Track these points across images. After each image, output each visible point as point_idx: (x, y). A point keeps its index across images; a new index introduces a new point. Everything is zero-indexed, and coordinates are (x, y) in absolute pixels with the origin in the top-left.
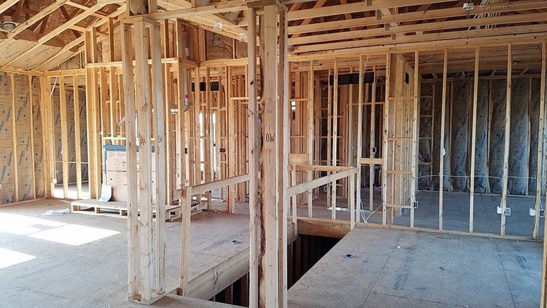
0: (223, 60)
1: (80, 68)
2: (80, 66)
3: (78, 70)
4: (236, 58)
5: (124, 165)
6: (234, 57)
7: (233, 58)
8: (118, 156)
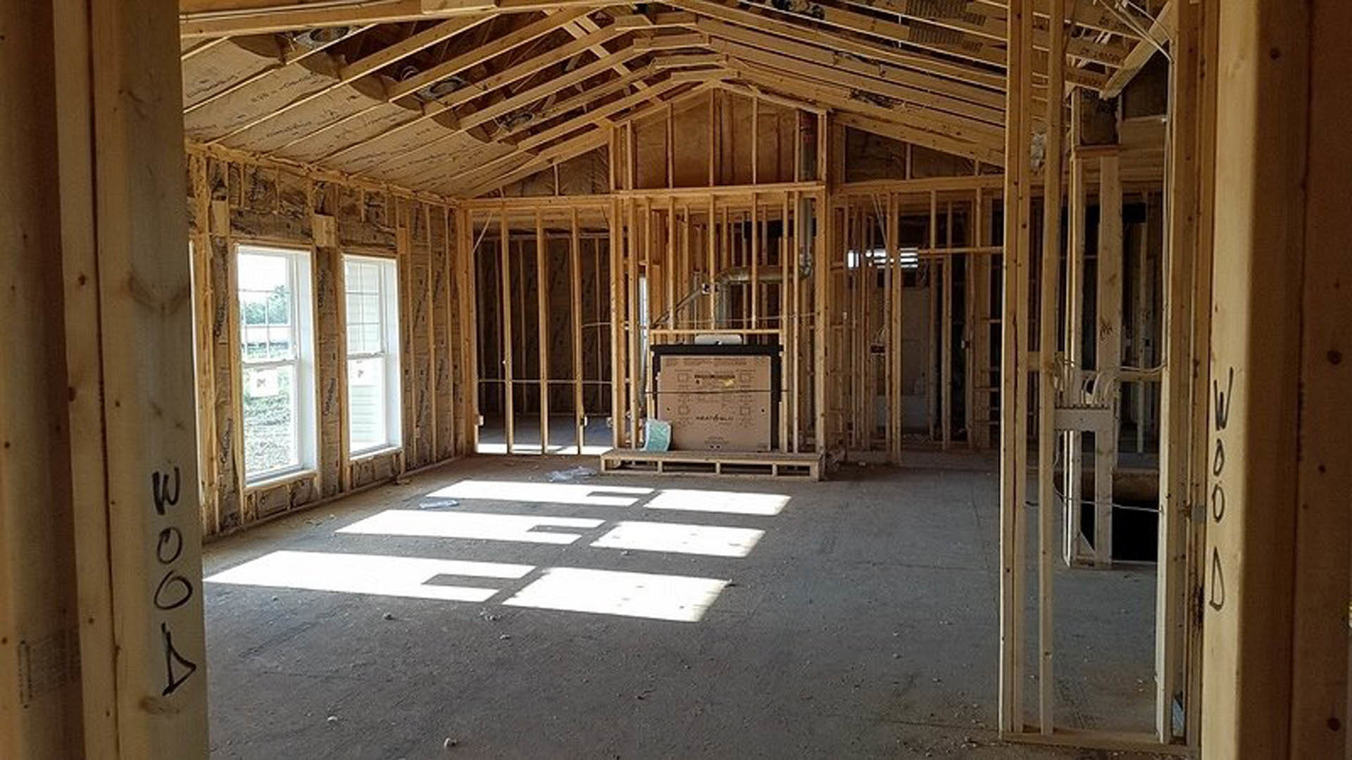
0: (885, 182)
1: (554, 195)
2: (554, 191)
3: (551, 198)
4: (912, 177)
5: (698, 382)
6: (908, 176)
7: (904, 178)
8: (686, 364)
